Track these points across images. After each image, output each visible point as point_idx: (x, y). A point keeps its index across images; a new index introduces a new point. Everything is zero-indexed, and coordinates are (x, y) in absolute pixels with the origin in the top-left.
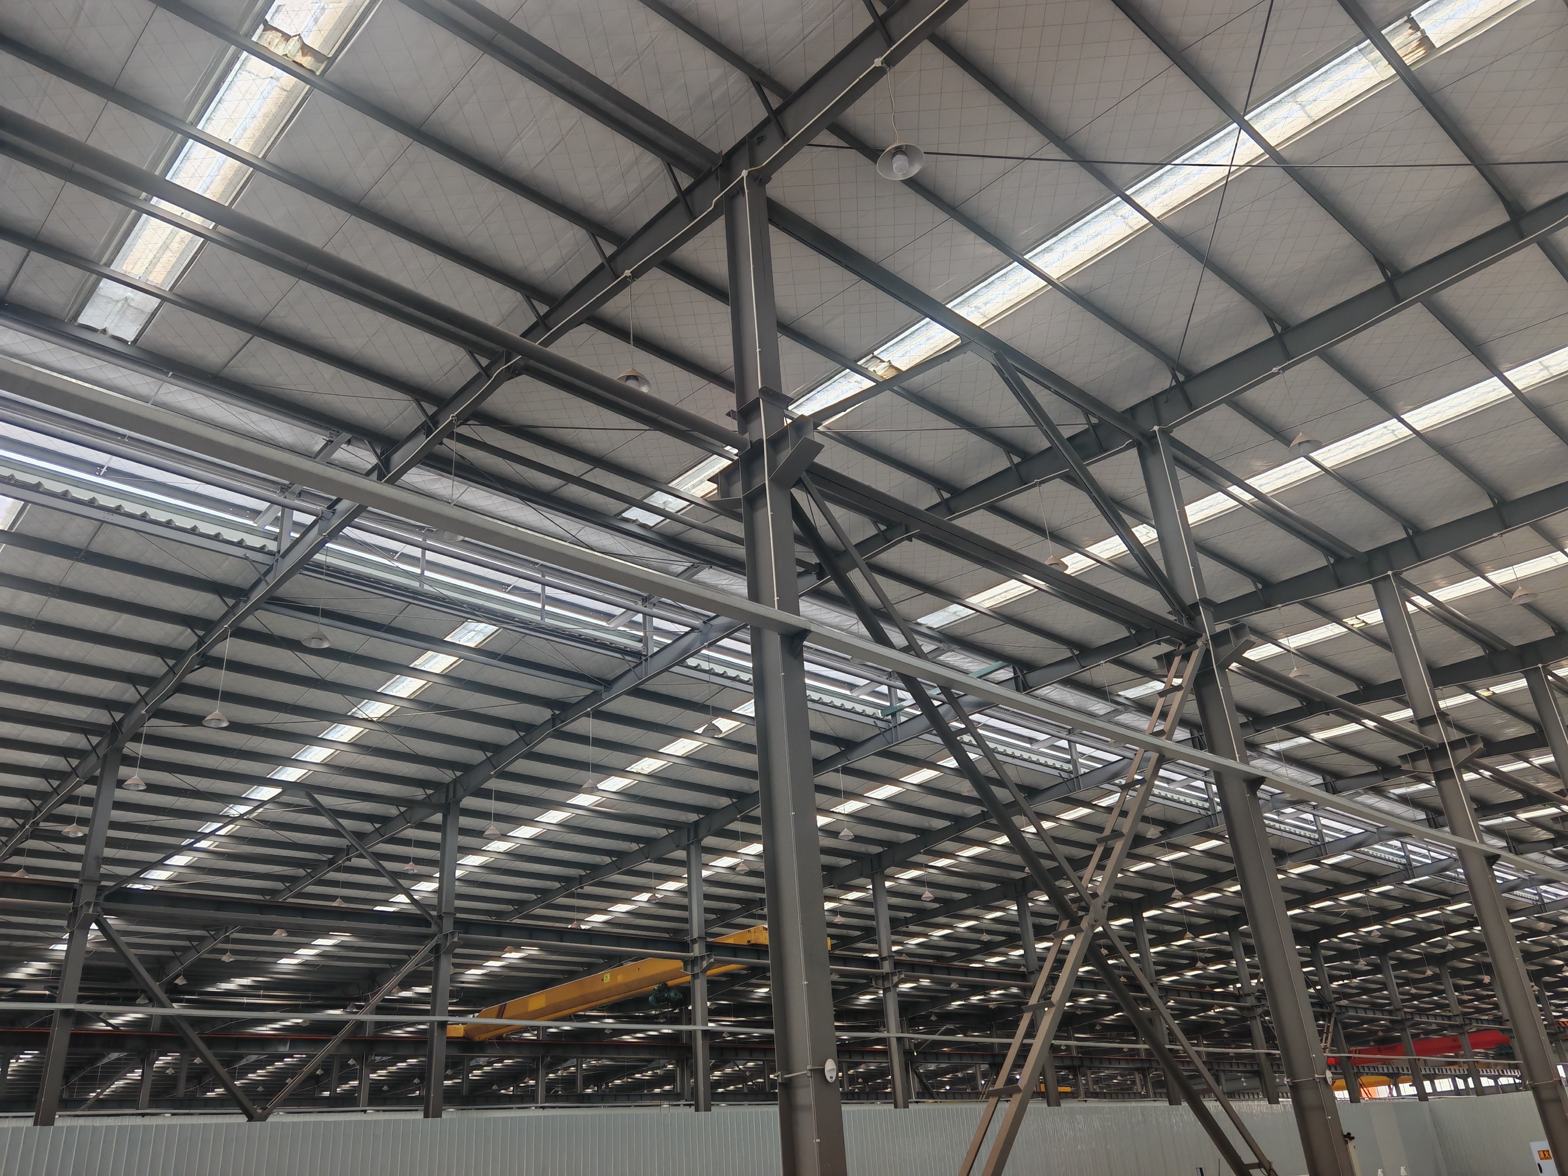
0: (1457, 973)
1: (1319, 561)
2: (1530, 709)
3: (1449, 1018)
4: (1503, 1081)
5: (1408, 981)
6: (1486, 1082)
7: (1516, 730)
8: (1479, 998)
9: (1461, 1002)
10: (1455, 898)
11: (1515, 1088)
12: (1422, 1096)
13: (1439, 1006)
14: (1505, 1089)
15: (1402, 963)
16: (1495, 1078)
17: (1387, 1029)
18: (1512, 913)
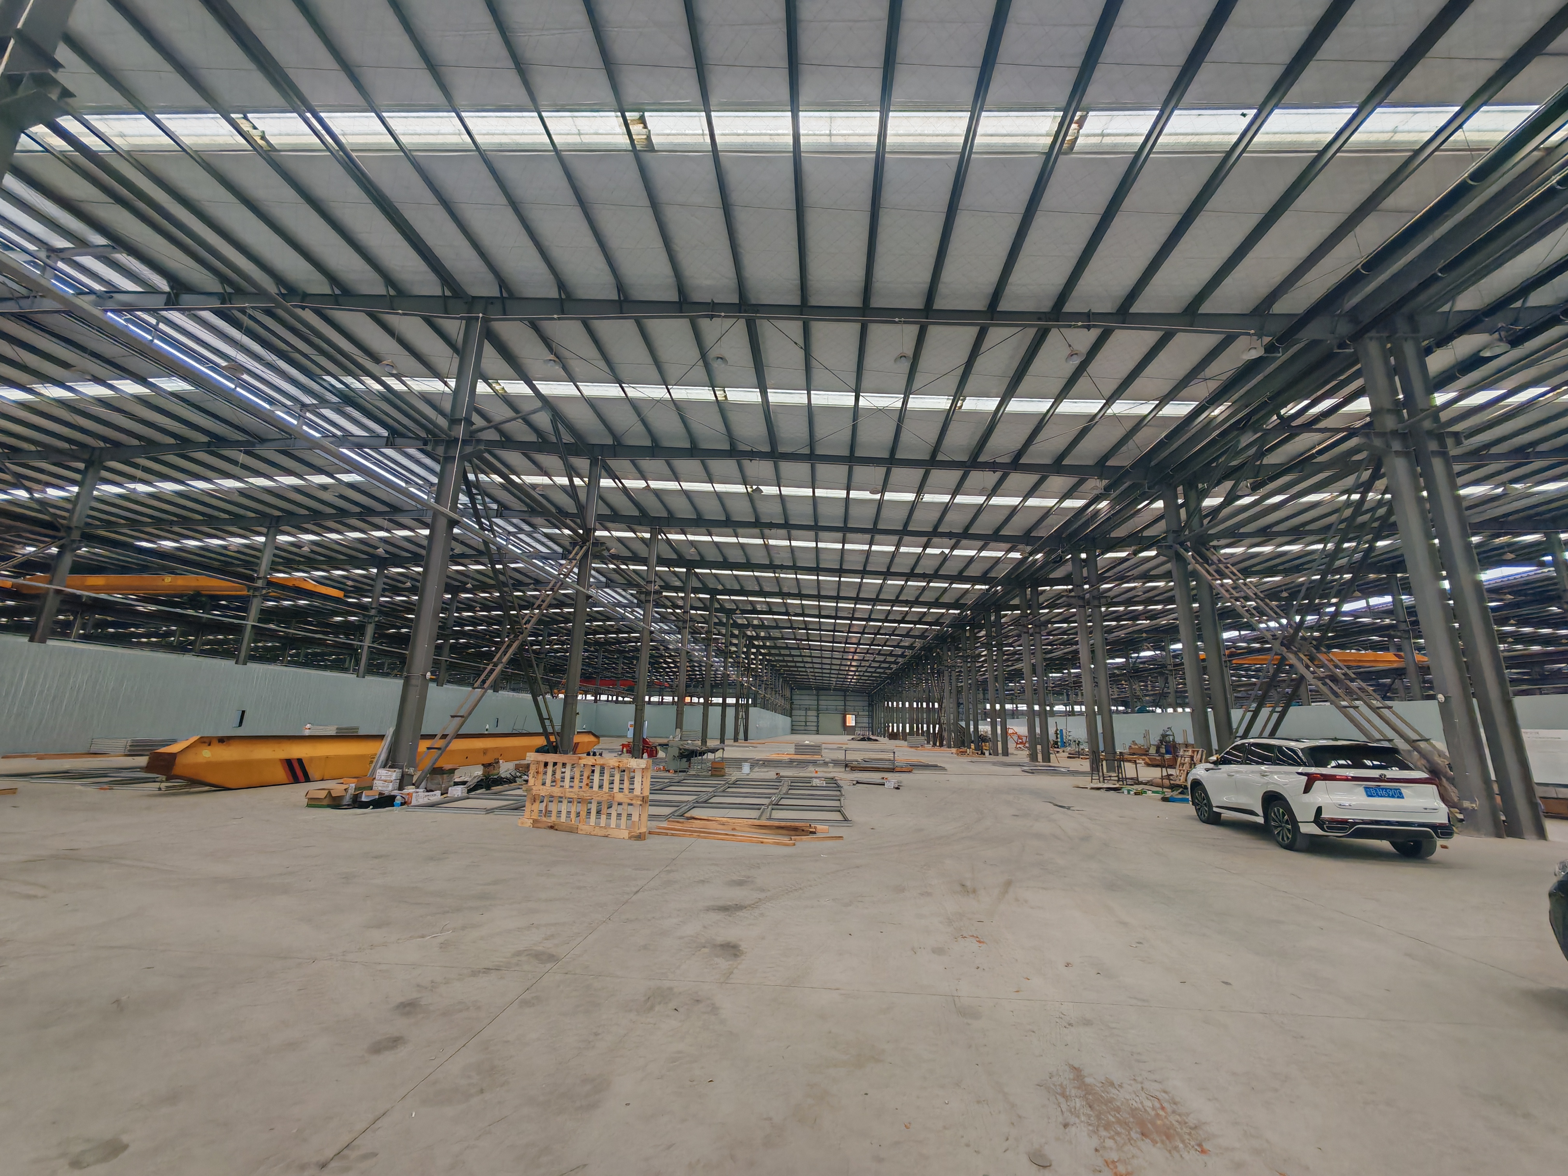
0: (625, 658)
1: (636, 513)
2: (684, 578)
3: (616, 674)
4: (626, 699)
5: (606, 657)
6: (620, 699)
7: (678, 583)
8: (630, 668)
9: (623, 668)
10: (635, 632)
11: (629, 702)
12: (596, 701)
13: (614, 668)
14: (626, 703)
15: (606, 651)
16: (624, 698)
17: (591, 673)
18: (652, 641)
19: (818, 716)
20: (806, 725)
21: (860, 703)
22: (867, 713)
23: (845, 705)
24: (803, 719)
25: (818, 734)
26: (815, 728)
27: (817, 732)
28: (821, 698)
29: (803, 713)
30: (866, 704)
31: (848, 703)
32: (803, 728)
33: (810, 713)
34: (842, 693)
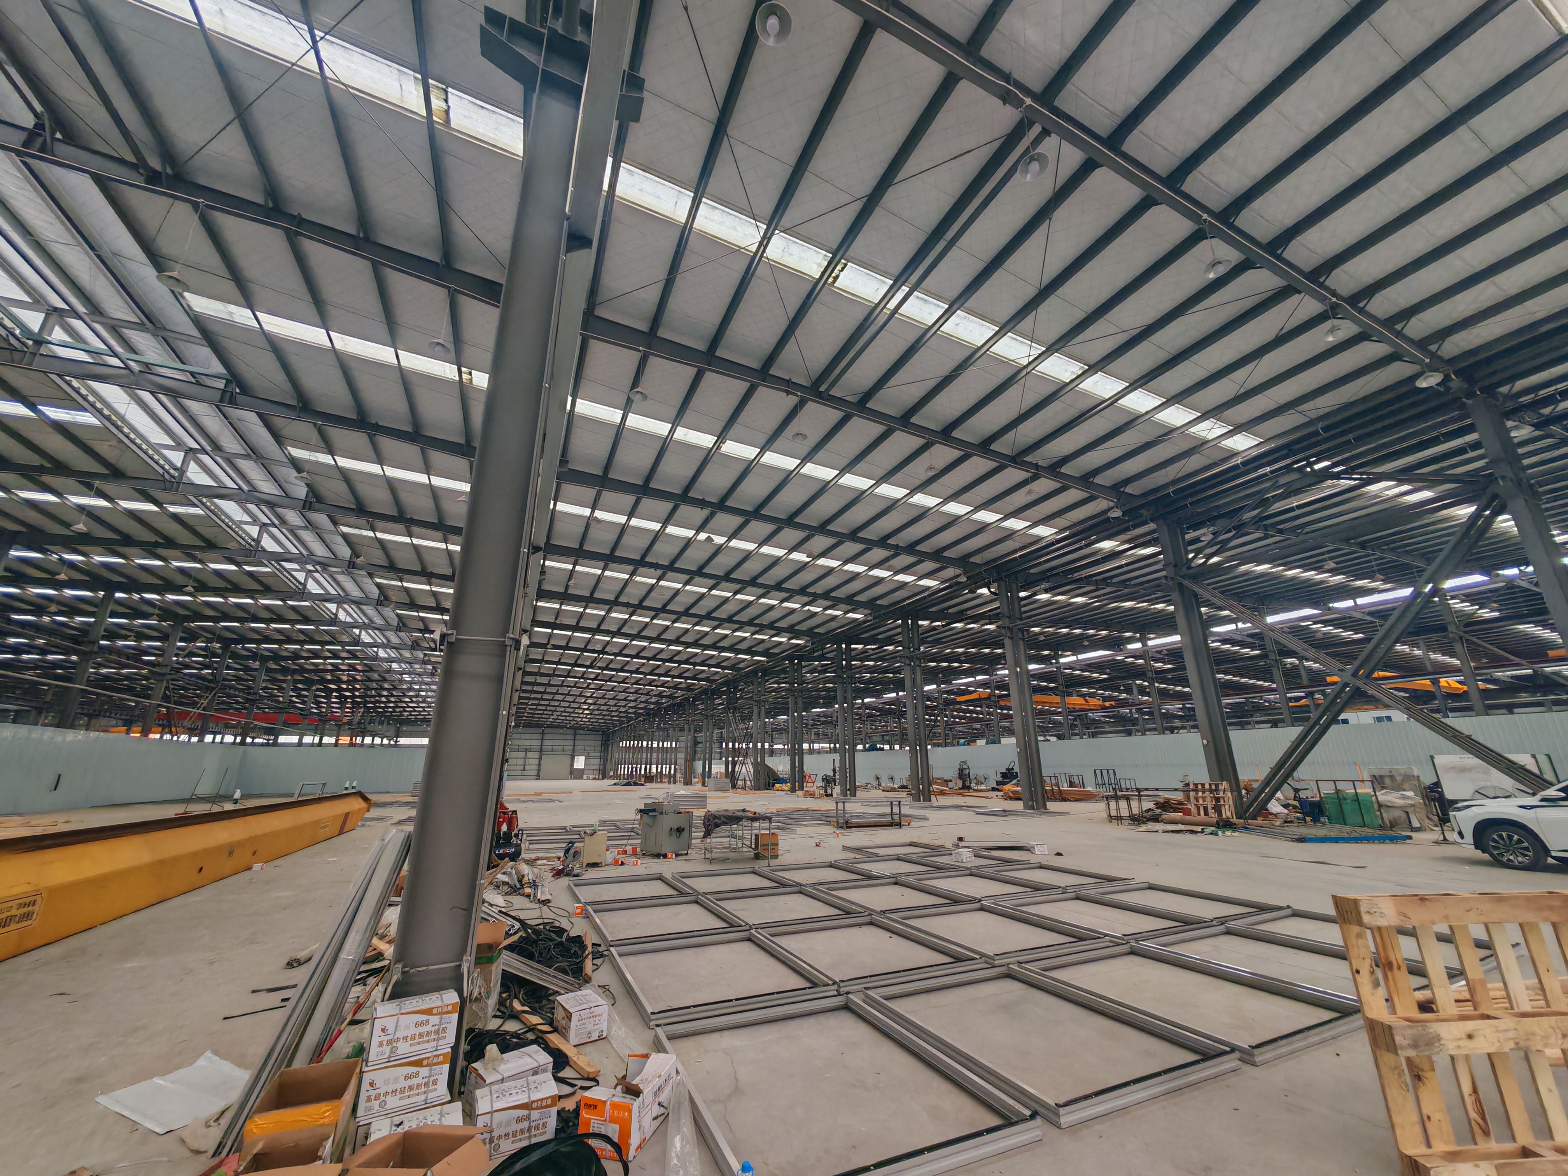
19: (540, 758)
20: (524, 770)
21: (594, 742)
22: (599, 754)
23: (574, 746)
24: (521, 762)
25: (538, 779)
26: (535, 772)
27: (538, 777)
28: (546, 737)
29: (522, 754)
30: (599, 743)
31: (577, 743)
32: (519, 773)
33: (530, 755)
34: (572, 731)
